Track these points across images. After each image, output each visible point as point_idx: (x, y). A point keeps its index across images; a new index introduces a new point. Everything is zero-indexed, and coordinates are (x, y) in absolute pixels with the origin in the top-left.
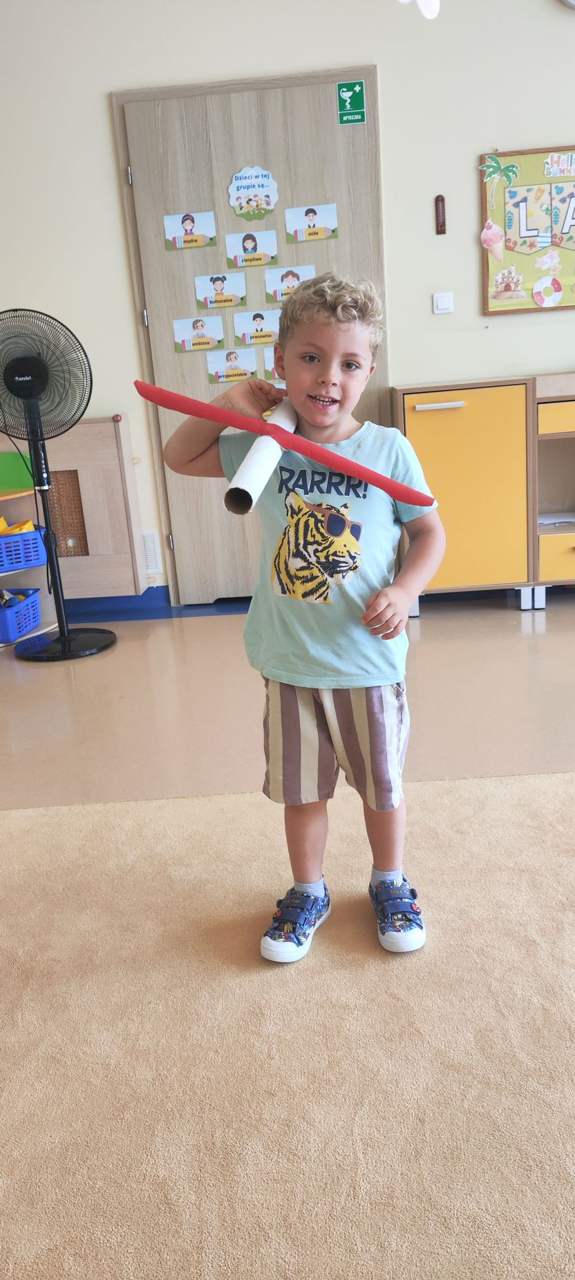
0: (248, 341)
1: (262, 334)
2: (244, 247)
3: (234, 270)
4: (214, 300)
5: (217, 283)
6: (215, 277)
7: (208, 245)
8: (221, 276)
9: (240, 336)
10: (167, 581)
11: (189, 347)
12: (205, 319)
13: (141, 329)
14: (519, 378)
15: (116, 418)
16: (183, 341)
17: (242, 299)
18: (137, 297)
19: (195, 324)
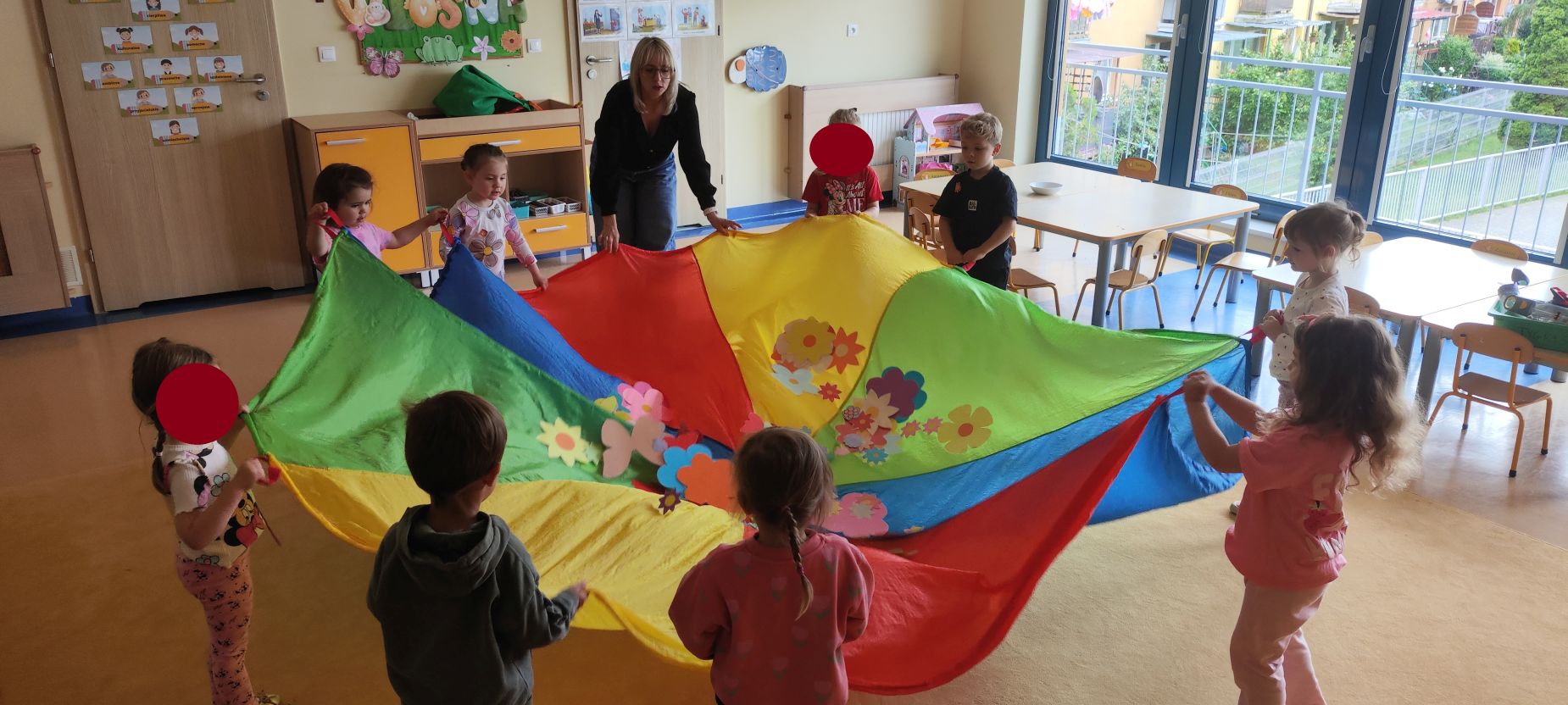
0: (158, 82)
1: (170, 76)
2: (148, 4)
3: (139, 23)
4: (121, 47)
5: (123, 33)
6: (121, 28)
7: (112, 2)
8: (127, 28)
10: (89, 291)
11: (99, 86)
12: (113, 63)
13: (46, 69)
14: (400, 119)
15: (34, 151)
16: (93, 81)
17: (149, 47)
18: (41, 43)
19: (104, 67)
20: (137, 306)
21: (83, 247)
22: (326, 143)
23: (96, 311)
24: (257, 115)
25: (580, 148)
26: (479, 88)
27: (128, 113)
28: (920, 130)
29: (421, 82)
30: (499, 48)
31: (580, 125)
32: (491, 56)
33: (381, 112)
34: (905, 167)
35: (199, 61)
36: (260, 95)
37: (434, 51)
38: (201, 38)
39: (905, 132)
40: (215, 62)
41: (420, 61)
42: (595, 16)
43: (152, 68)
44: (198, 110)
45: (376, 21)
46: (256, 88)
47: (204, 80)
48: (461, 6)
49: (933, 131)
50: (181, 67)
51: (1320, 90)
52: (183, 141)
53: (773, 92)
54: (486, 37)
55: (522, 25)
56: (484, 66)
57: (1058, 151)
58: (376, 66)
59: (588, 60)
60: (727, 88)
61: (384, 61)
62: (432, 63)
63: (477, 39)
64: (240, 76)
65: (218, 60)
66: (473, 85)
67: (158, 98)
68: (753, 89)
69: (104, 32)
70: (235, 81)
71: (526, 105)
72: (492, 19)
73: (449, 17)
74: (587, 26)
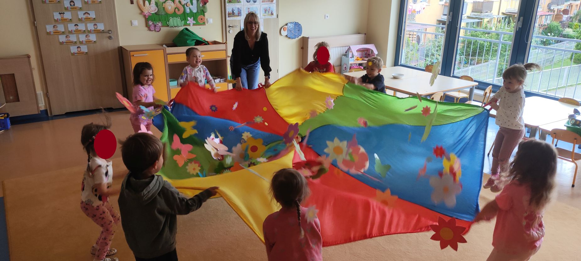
0: (73, 32)
1: (78, 30)
2: (70, 4)
3: (67, 11)
4: (60, 19)
5: (61, 14)
6: (60, 12)
7: (58, 3)
8: (63, 12)
9: (70, 30)
10: (47, 108)
11: (52, 33)
12: (57, 25)
13: (33, 27)
14: (160, 47)
15: (29, 57)
16: (50, 32)
17: (70, 20)
18: (32, 17)
19: (54, 27)
20: (64, 113)
21: (45, 92)
22: (133, 55)
23: (49, 115)
24: (109, 45)
25: (226, 59)
26: (190, 36)
27: (62, 43)
28: (351, 54)
29: (168, 34)
30: (197, 21)
31: (226, 50)
32: (194, 25)
33: (154, 44)
34: (345, 67)
35: (89, 25)
36: (110, 38)
37: (173, 23)
38: (89, 16)
39: (346, 55)
40: (94, 25)
41: (168, 26)
42: (232, 10)
43: (71, 27)
44: (87, 43)
45: (152, 11)
46: (108, 35)
47: (90, 32)
48: (183, 6)
49: (356, 54)
50: (81, 27)
51: (502, 41)
52: (82, 54)
53: (297, 39)
54: (192, 18)
55: (206, 13)
56: (191, 28)
57: (403, 62)
58: (152, 28)
59: (229, 27)
60: (280, 37)
61: (155, 26)
62: (172, 27)
63: (189, 18)
64: (103, 30)
65: (95, 25)
66: (187, 35)
67: (73, 38)
68: (290, 38)
69: (55, 14)
70: (101, 32)
71: (206, 43)
72: (195, 11)
73: (179, 10)
74: (229, 14)
